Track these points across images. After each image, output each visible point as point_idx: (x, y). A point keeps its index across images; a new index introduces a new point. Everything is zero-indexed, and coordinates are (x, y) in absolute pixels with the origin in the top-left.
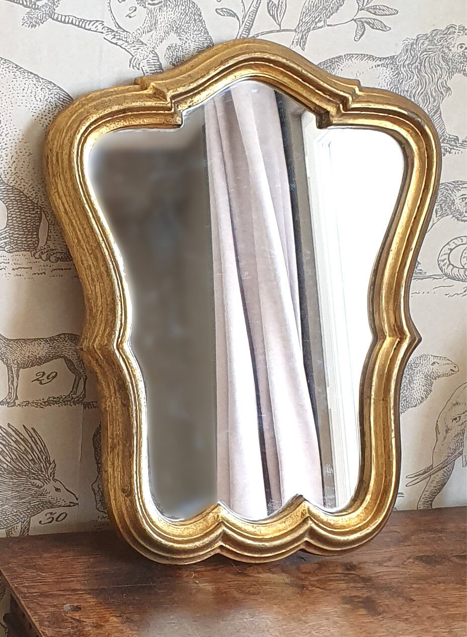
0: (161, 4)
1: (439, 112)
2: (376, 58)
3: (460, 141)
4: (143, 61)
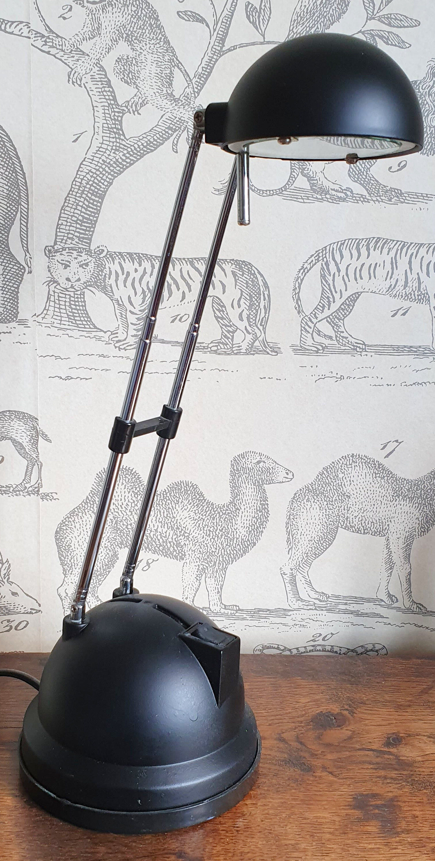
0: (104, 3)
4: (85, 76)
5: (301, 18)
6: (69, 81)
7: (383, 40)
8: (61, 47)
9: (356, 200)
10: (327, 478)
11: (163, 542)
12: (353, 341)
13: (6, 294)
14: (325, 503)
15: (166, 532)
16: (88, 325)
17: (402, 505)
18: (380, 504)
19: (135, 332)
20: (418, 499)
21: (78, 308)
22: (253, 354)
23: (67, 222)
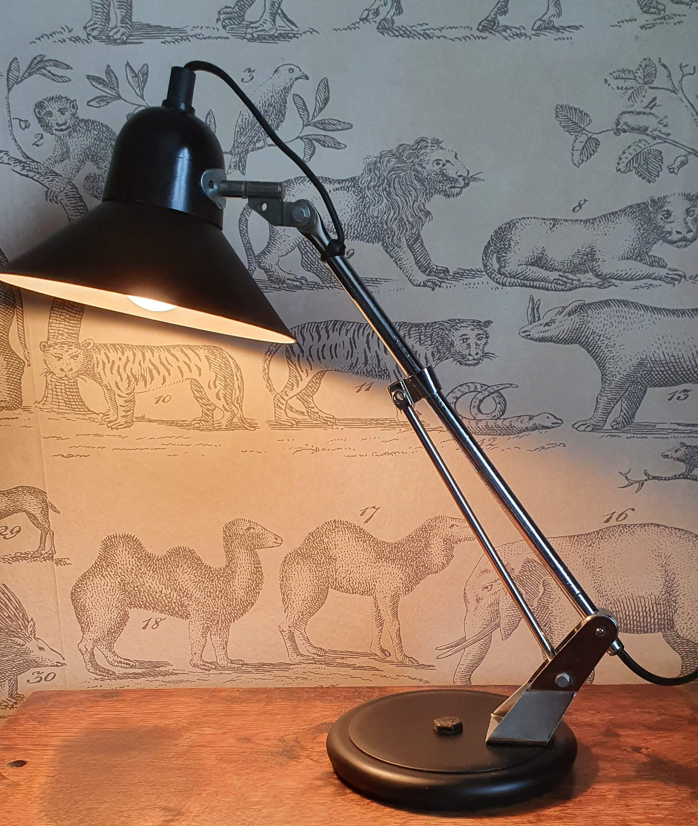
0: (69, 130)
1: (420, 240)
2: (333, 180)
3: (451, 273)
4: (60, 194)
5: (244, 129)
6: (47, 199)
7: (320, 144)
8: (37, 171)
9: (311, 287)
10: (313, 542)
11: (169, 602)
12: (324, 415)
13: (11, 385)
14: (314, 566)
15: (170, 594)
16: (82, 408)
17: (385, 566)
18: (364, 566)
19: (124, 413)
20: (400, 560)
21: (72, 394)
22: (233, 430)
23: (57, 320)
